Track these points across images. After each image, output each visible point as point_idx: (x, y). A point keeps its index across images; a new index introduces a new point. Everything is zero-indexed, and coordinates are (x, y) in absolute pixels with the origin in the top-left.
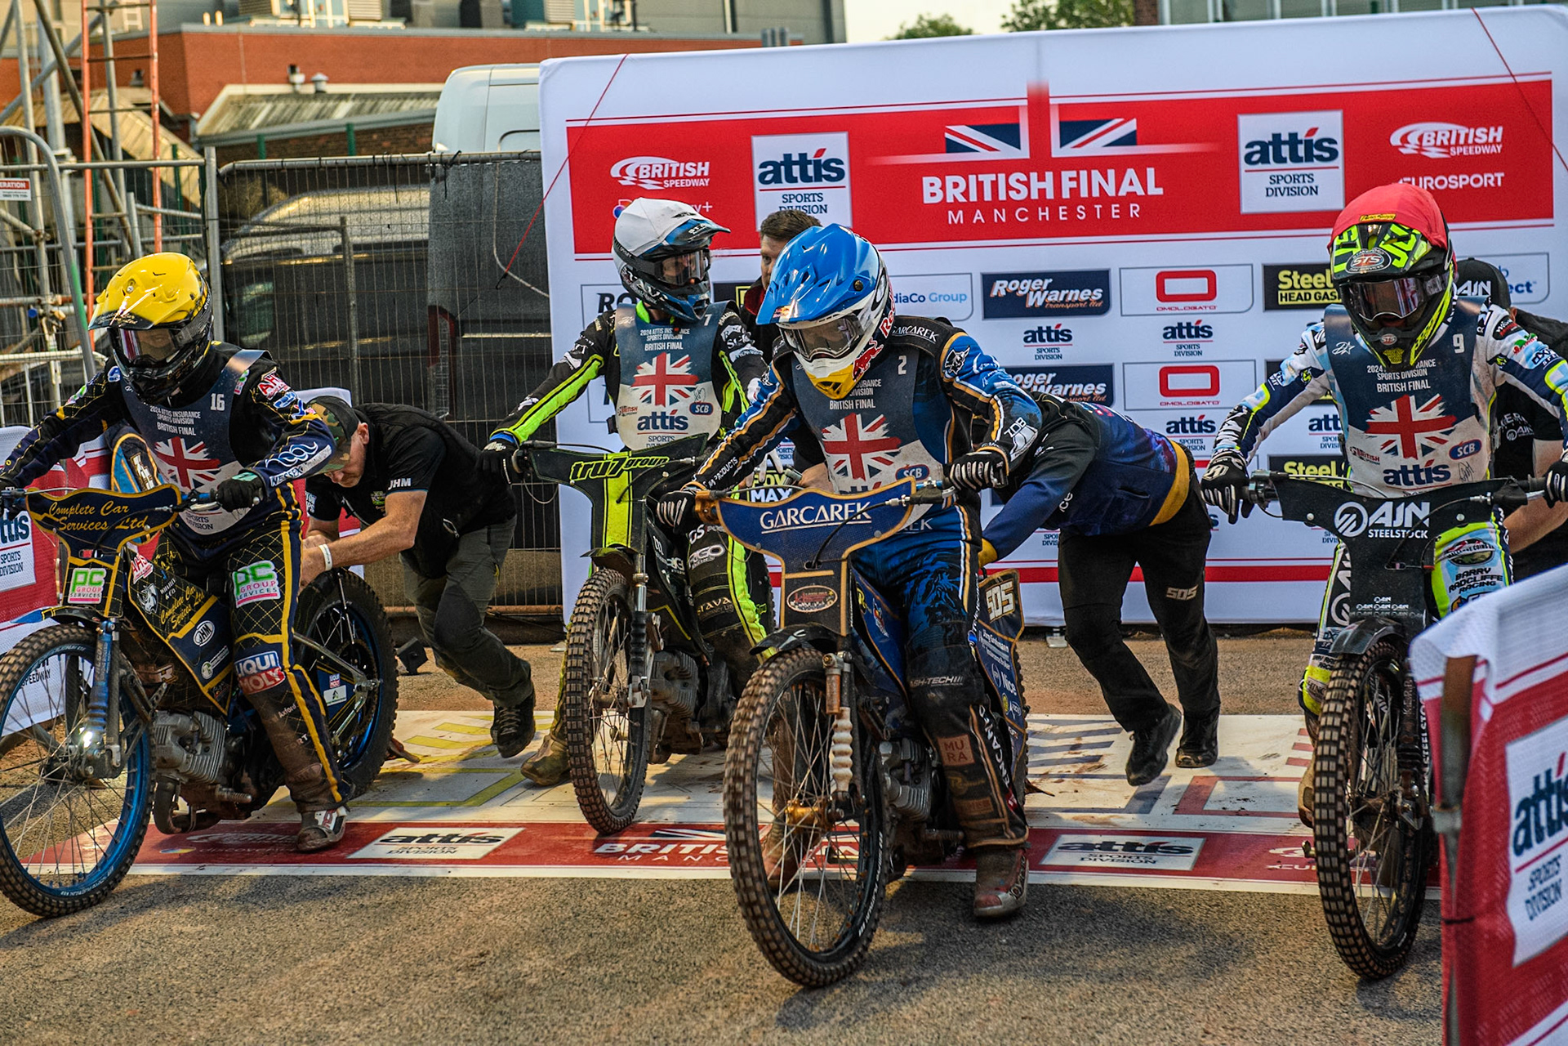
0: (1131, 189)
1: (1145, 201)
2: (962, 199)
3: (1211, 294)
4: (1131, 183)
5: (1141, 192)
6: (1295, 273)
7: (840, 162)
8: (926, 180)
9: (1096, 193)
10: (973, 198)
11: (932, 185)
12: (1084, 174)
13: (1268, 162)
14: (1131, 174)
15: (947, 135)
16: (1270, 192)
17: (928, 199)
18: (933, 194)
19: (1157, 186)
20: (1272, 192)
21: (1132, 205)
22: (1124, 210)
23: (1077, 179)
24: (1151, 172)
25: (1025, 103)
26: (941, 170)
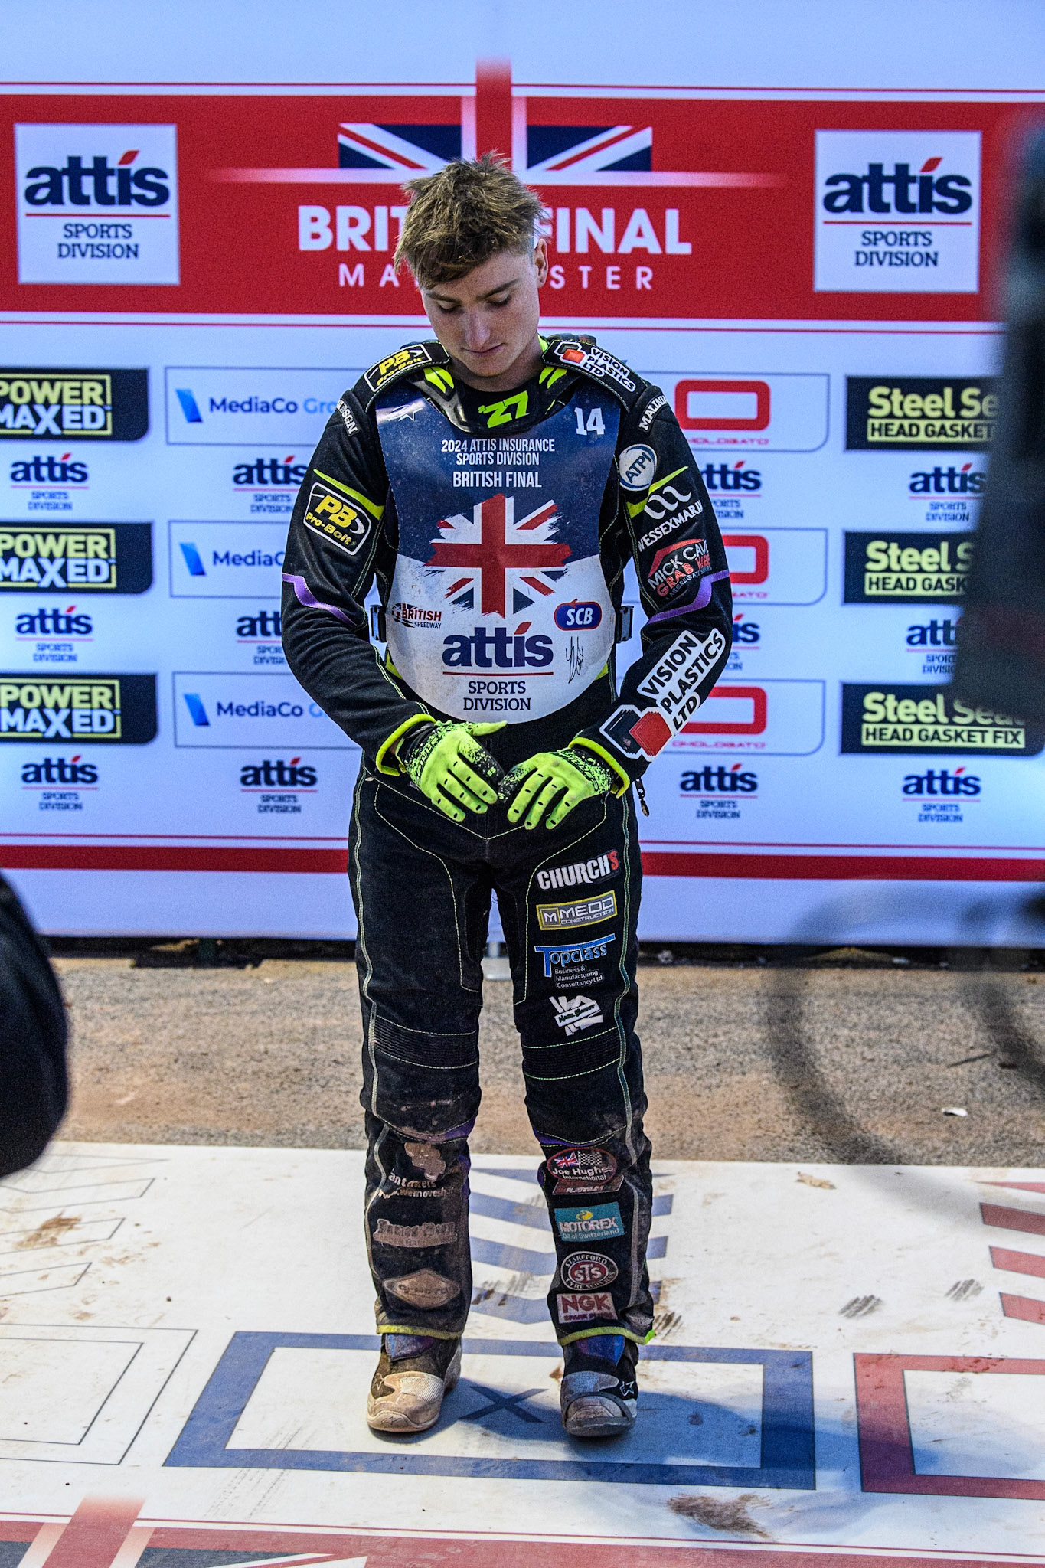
0: (640, 243)
1: (662, 263)
2: (362, 246)
3: (762, 421)
4: (640, 234)
5: (654, 248)
6: (897, 392)
7: (161, 174)
8: (305, 212)
9: (582, 247)
10: (382, 245)
11: (314, 220)
12: (563, 214)
13: (860, 209)
14: (640, 218)
15: (342, 139)
16: (862, 258)
17: (306, 244)
18: (315, 236)
19: (682, 239)
20: (865, 259)
21: (640, 270)
22: (627, 277)
23: (553, 223)
24: (672, 217)
25: (472, 92)
26: (331, 197)
